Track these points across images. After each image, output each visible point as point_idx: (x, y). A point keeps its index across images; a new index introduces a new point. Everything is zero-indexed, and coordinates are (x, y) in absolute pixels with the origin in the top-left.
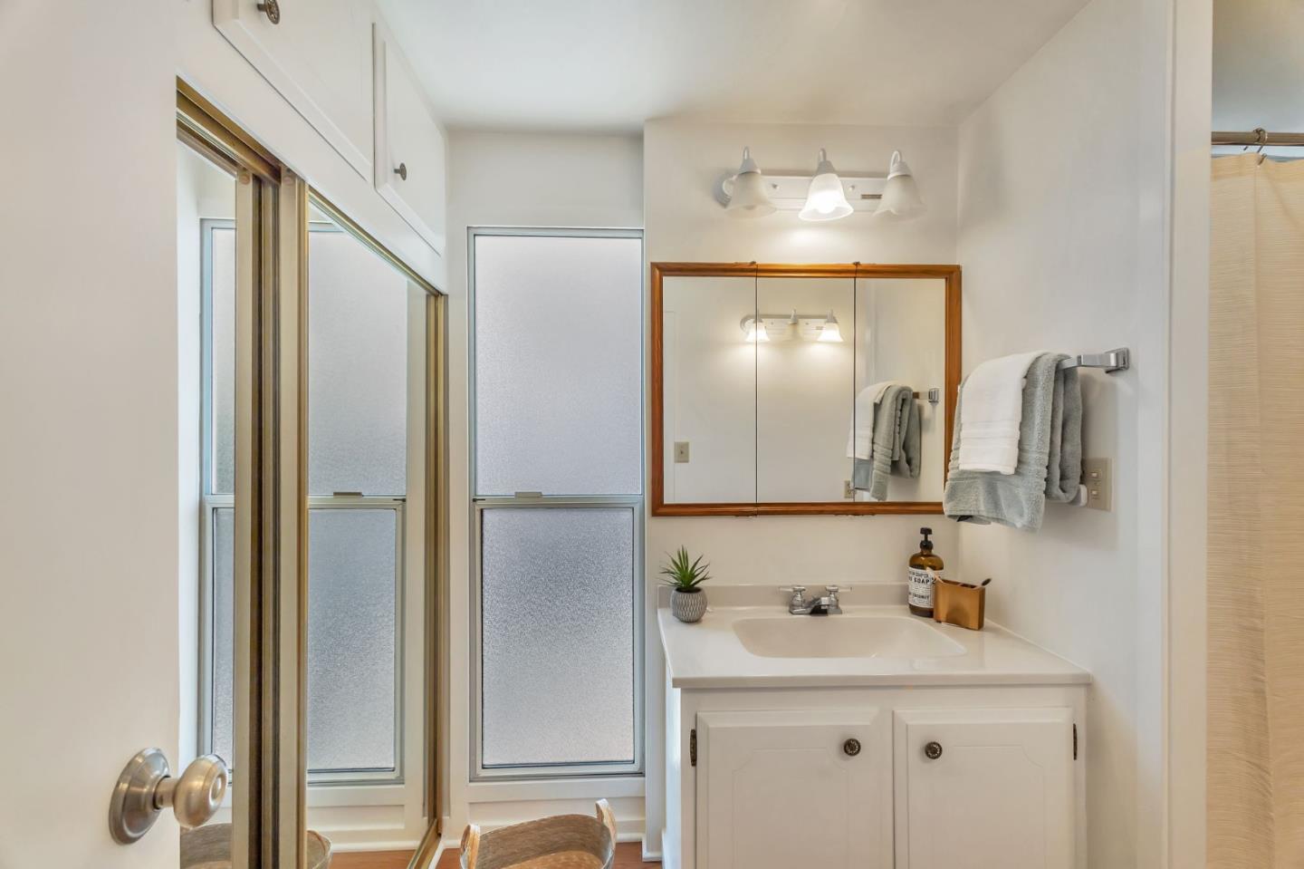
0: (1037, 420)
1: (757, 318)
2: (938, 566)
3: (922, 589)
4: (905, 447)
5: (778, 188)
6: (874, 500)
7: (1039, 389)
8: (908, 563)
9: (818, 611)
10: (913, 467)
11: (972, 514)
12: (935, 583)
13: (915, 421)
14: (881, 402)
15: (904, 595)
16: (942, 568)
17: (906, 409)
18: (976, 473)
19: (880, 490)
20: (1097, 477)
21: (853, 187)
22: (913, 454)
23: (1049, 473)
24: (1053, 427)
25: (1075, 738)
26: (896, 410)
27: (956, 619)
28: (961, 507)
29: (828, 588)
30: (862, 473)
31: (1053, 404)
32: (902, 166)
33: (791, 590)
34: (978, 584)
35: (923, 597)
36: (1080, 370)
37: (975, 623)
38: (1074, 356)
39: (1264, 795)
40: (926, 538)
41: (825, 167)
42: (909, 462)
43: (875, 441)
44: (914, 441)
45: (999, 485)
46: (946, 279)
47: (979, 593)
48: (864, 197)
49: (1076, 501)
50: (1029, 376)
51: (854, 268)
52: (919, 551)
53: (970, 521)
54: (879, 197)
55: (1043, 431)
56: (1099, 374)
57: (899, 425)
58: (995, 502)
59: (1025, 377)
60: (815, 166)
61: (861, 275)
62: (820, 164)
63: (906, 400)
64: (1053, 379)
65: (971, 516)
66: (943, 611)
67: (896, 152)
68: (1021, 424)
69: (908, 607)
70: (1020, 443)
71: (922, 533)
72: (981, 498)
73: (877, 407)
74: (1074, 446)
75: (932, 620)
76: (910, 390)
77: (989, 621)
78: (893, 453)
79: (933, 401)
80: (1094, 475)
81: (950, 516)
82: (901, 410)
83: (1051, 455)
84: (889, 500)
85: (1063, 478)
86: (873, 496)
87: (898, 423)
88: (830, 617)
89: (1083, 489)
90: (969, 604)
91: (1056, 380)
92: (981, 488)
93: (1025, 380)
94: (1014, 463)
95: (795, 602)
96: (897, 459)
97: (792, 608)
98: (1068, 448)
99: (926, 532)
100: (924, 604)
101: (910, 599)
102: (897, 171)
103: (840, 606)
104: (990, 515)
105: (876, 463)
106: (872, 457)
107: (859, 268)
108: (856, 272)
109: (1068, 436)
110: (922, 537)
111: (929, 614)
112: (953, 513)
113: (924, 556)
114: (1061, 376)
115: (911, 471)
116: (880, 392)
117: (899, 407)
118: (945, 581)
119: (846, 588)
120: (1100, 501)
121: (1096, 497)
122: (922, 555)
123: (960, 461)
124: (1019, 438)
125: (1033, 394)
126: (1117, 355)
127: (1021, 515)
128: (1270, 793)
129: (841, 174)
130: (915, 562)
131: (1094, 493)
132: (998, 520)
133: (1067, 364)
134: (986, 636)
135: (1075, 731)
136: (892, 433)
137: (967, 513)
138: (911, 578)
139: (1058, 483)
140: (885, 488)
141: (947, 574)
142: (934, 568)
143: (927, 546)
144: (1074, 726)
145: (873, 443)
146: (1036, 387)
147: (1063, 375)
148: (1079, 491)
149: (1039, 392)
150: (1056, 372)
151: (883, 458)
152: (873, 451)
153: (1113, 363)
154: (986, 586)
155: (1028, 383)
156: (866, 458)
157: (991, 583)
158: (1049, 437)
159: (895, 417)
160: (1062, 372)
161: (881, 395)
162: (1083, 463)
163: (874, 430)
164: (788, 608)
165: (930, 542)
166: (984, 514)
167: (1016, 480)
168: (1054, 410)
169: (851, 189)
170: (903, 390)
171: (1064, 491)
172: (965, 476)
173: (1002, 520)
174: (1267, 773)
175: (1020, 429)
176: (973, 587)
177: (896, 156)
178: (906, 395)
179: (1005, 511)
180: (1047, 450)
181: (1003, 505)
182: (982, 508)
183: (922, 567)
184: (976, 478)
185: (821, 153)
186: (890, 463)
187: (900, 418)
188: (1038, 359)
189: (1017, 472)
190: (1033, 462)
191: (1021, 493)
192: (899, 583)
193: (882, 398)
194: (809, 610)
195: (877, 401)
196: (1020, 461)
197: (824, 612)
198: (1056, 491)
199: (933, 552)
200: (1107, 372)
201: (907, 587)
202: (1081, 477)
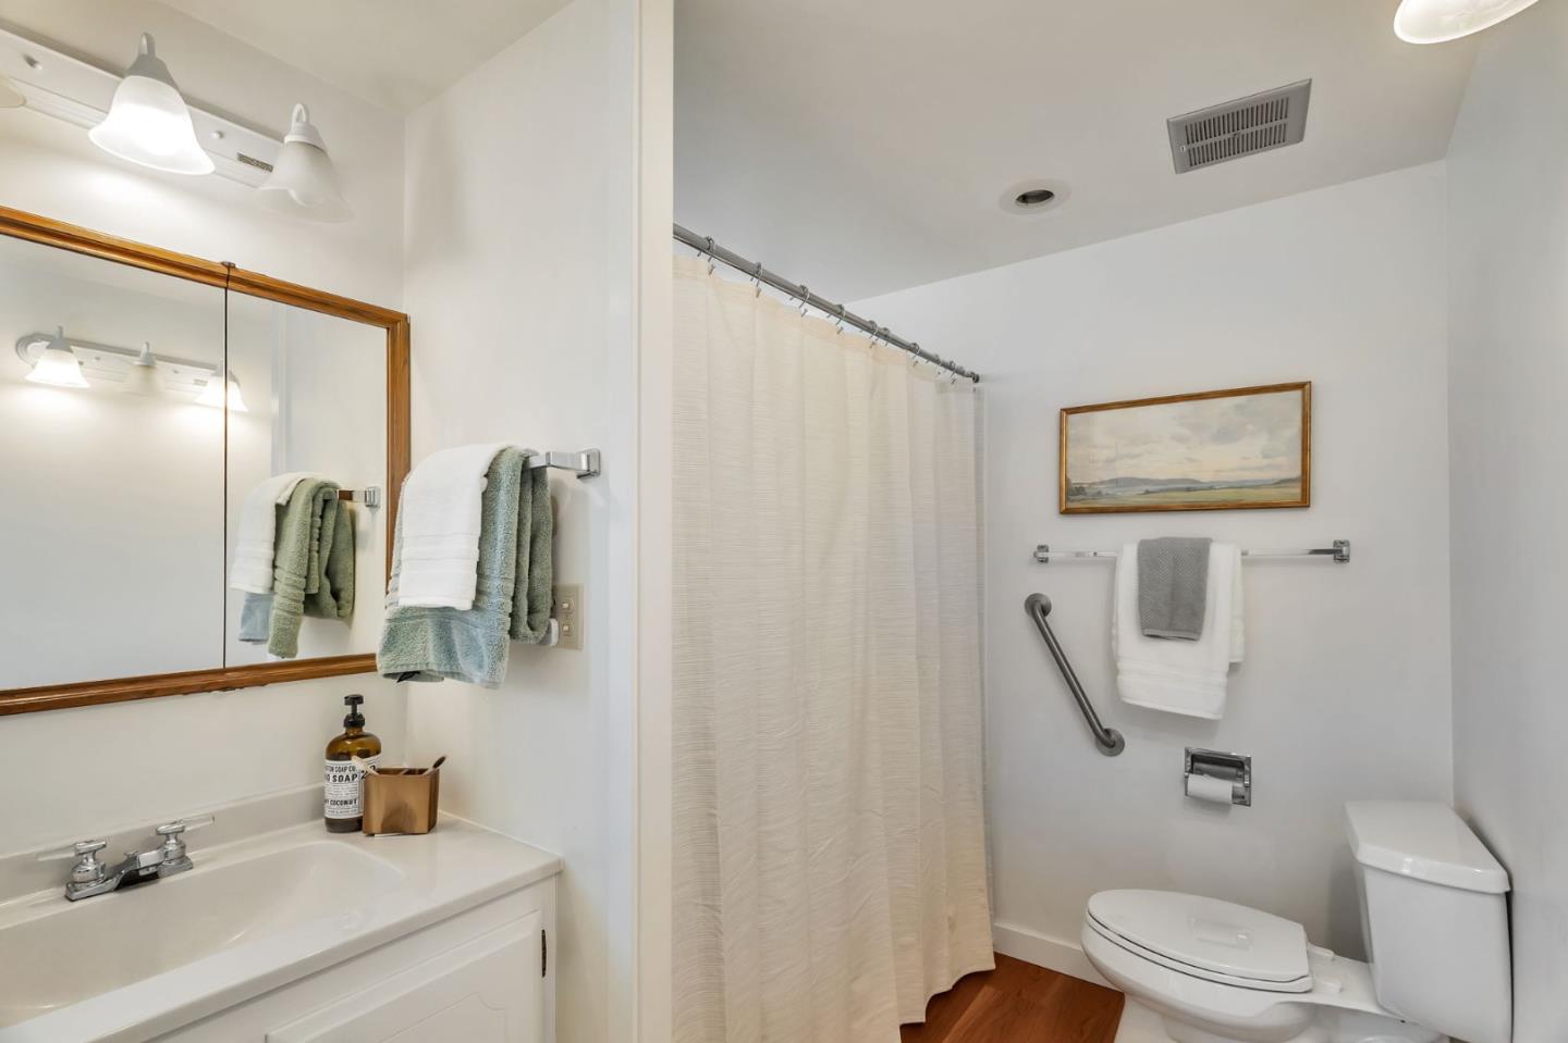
0: (500, 534)
1: (61, 343)
2: (370, 750)
3: (347, 790)
4: (329, 573)
5: (39, 67)
6: (272, 659)
7: (502, 492)
8: (324, 754)
9: (131, 879)
10: (342, 602)
11: (418, 669)
12: (366, 776)
13: (345, 535)
14: (288, 502)
15: (319, 802)
16: (378, 752)
17: (331, 516)
18: (424, 609)
19: (286, 642)
20: (569, 608)
21: (221, 135)
22: (342, 582)
23: (514, 606)
24: (519, 545)
25: (544, 948)
26: (313, 515)
27: (396, 825)
28: (403, 660)
29: (162, 828)
30: (259, 616)
31: (519, 515)
32: (309, 129)
33: (72, 854)
34: (430, 767)
35: (346, 802)
36: (551, 473)
37: (422, 823)
38: (542, 453)
39: (716, 936)
40: (354, 710)
41: (149, 66)
42: (336, 594)
43: (278, 564)
44: (343, 563)
45: (454, 624)
46: (388, 329)
47: (429, 780)
48: (242, 158)
49: (544, 641)
50: (491, 474)
51: (225, 271)
52: (344, 731)
53: (417, 680)
54: (269, 168)
55: (507, 550)
56: (569, 478)
57: (319, 540)
58: (449, 651)
59: (486, 476)
60: (129, 59)
61: (239, 286)
62: (141, 57)
63: (330, 503)
64: (519, 481)
65: (418, 672)
66: (376, 818)
67: (298, 107)
68: (481, 539)
69: (323, 820)
70: (479, 565)
71: (347, 704)
72: (431, 645)
73: (281, 511)
74: (543, 571)
75: (360, 835)
76: (335, 487)
77: (445, 813)
78: (307, 585)
79: (372, 506)
80: (566, 605)
81: (387, 675)
82: (322, 517)
83: (517, 581)
84: (301, 656)
85: (531, 611)
86: (271, 651)
87: (316, 536)
88: (164, 882)
89: (554, 624)
90: (415, 799)
91: (522, 484)
92: (430, 630)
93: (485, 480)
94: (472, 595)
95: (78, 877)
96: (314, 591)
97: (72, 890)
98: (537, 572)
99: (355, 701)
100: (350, 813)
101: (327, 810)
102: (304, 134)
103: (188, 854)
104: (442, 669)
105: (278, 599)
106: (272, 588)
107: (233, 273)
108: (228, 278)
109: (538, 558)
110: (348, 710)
111: (357, 825)
112: (392, 671)
113: (352, 739)
114: (529, 476)
115: (339, 609)
116: (287, 487)
117: (319, 511)
118: (380, 771)
119: (204, 820)
120: (570, 639)
121: (568, 633)
122: (347, 737)
123: (400, 593)
124: (478, 560)
125: (494, 500)
126: (588, 456)
127: (480, 667)
128: (721, 933)
129: (190, 100)
130: (336, 751)
131: (566, 628)
132: (454, 674)
133: (535, 462)
134: (438, 838)
135: (544, 938)
136: (306, 550)
137: (412, 669)
138: (328, 778)
139: (526, 618)
140: (294, 636)
141: (385, 760)
142: (364, 754)
143: (354, 722)
144: (543, 931)
145: (274, 567)
146: (499, 490)
147: (531, 476)
148: (549, 631)
149: (503, 496)
150: (522, 472)
151: (290, 590)
152: (274, 579)
153: (584, 467)
154: (440, 767)
155: (489, 484)
156: (259, 591)
157: (445, 762)
158: (514, 557)
159: (312, 527)
160: (530, 472)
161: (288, 493)
162: (554, 590)
163: (276, 545)
164: (63, 890)
165: (361, 716)
166: (435, 668)
167: (473, 618)
168: (520, 522)
169: (216, 136)
170: (322, 487)
171: (532, 629)
172: (408, 615)
173: (458, 674)
174: (719, 912)
175: (479, 548)
176: (421, 771)
177: (300, 114)
178: (329, 493)
179: (461, 661)
180: (512, 576)
181: (459, 653)
182: (432, 659)
183: (348, 756)
184: (422, 617)
185: (144, 41)
186: (303, 599)
187: (320, 529)
188: (502, 451)
189: (476, 606)
190: (495, 592)
191: (480, 634)
192: (308, 788)
193: (291, 497)
194: (113, 883)
195: (282, 501)
196: (479, 592)
197: (153, 877)
198: (524, 629)
199: (366, 729)
200: (579, 477)
201: (322, 790)
202: (552, 609)
